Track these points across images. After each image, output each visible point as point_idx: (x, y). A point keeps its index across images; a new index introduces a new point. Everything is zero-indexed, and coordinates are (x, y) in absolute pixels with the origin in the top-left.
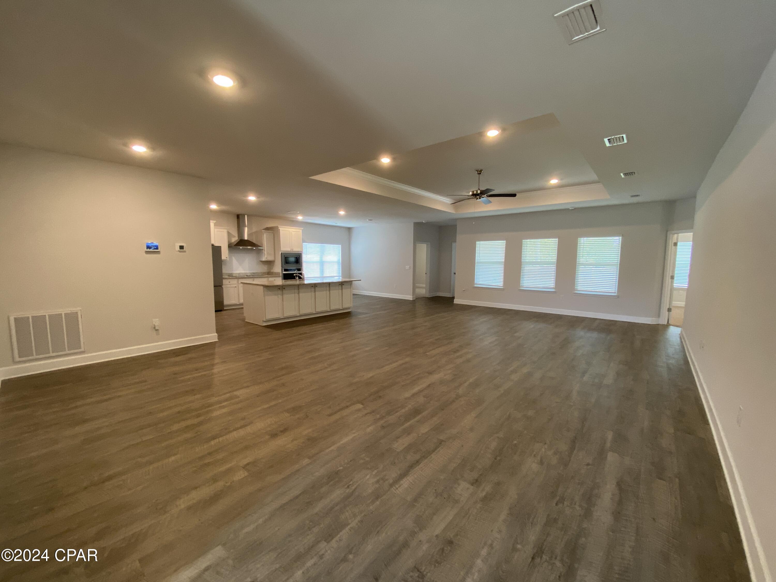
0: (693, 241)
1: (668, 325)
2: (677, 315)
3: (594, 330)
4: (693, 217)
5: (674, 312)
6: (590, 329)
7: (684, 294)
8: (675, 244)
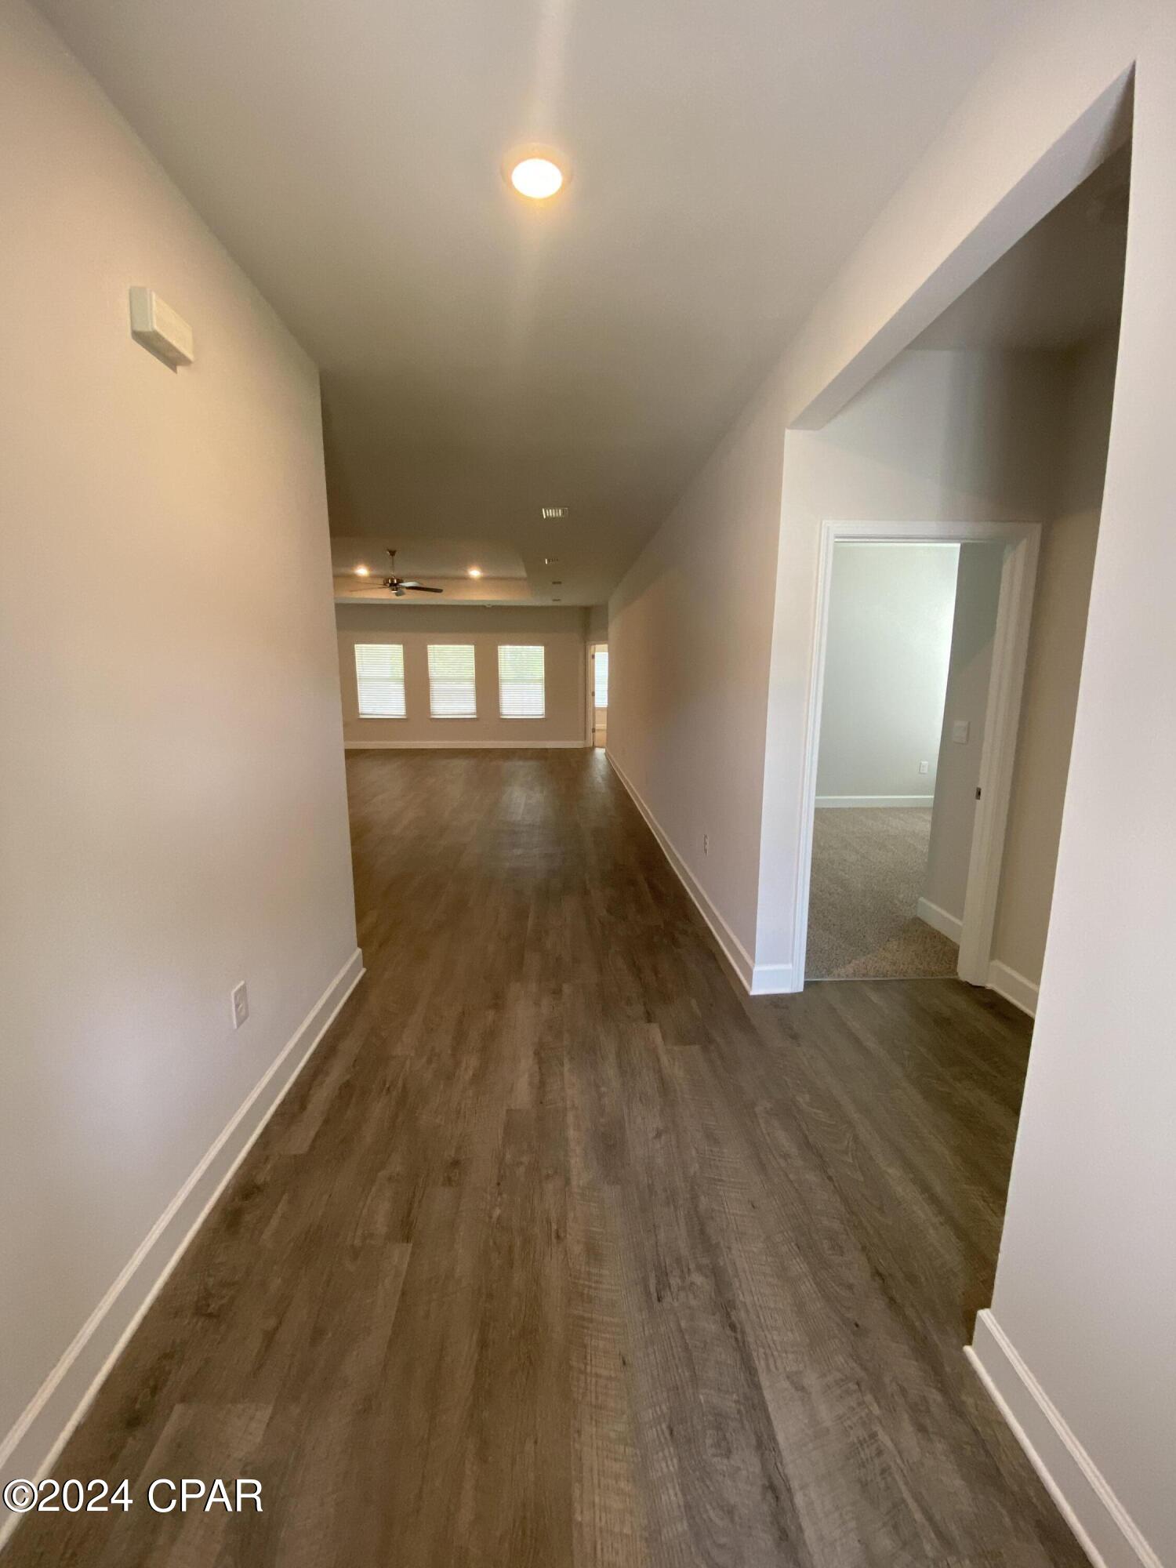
0: (609, 651)
1: (594, 747)
2: (601, 737)
3: (531, 758)
4: (606, 629)
5: (597, 734)
6: (526, 759)
7: (605, 714)
8: (593, 657)
